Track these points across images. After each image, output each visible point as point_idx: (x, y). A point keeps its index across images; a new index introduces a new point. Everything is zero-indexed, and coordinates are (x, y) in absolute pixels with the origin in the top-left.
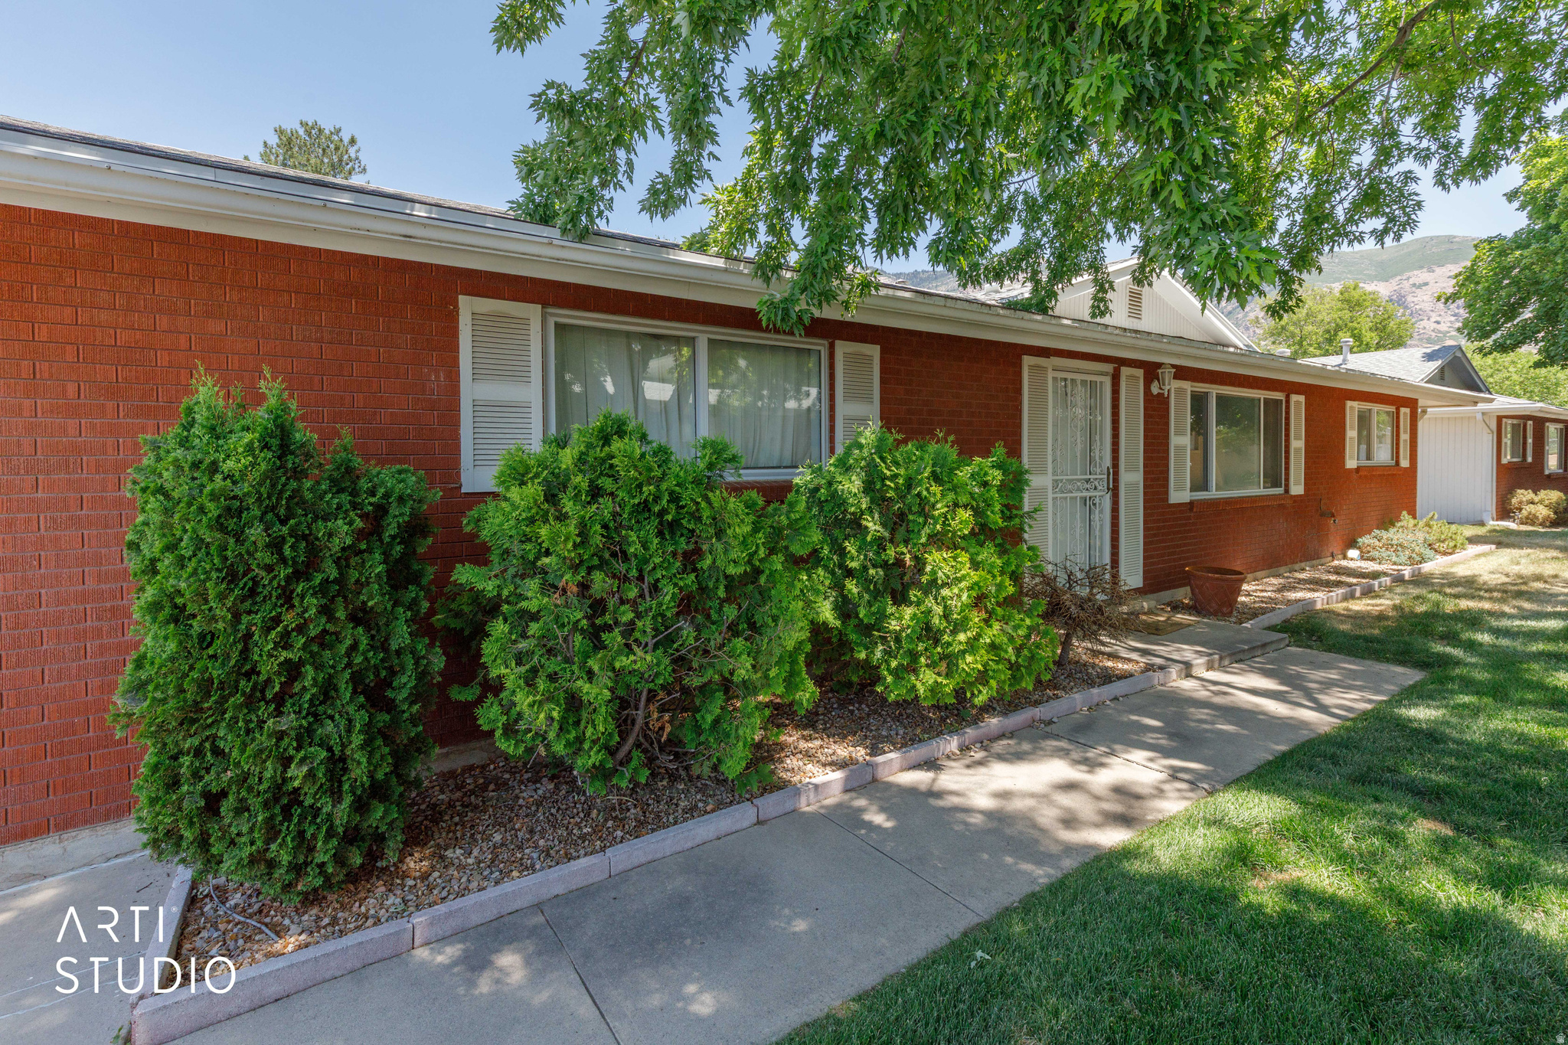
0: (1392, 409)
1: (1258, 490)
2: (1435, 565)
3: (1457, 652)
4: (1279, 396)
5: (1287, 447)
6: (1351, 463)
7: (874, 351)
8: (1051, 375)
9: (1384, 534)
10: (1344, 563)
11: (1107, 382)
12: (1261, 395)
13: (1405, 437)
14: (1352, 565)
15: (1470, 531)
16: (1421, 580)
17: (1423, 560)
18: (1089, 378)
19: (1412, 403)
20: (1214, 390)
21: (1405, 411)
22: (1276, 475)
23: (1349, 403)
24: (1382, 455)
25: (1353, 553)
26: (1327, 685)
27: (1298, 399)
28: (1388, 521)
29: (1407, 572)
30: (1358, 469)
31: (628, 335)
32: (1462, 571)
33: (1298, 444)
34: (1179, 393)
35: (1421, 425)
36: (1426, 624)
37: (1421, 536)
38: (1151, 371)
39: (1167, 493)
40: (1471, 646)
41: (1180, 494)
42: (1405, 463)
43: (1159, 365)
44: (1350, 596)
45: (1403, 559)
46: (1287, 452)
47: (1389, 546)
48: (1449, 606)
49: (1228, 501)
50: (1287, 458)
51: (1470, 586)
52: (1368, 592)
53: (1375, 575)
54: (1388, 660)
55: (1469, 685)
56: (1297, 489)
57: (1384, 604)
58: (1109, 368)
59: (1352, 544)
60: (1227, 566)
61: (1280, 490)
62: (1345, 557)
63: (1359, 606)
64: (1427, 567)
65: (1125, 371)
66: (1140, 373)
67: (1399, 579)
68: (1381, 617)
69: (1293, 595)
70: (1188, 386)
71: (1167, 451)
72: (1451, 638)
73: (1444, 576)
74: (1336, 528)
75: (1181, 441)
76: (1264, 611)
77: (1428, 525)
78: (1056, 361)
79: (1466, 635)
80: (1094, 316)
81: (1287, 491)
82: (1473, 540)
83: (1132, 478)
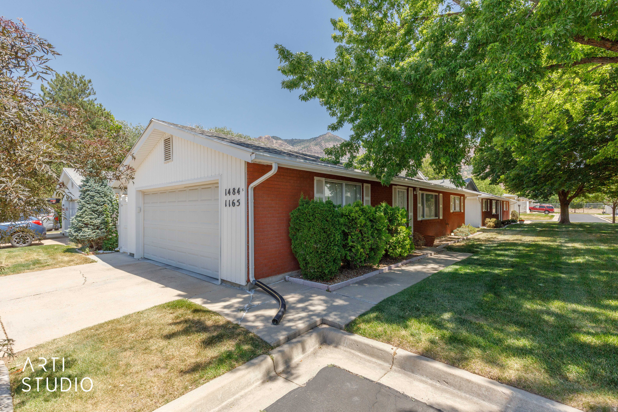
0: (459, 197)
1: (433, 218)
2: (470, 236)
3: (479, 250)
4: (437, 194)
5: (439, 207)
6: (451, 211)
7: (369, 185)
8: (397, 190)
9: (460, 229)
10: (451, 236)
11: (406, 191)
12: (434, 194)
13: (462, 204)
14: (453, 237)
15: (477, 229)
16: (468, 239)
17: (468, 235)
18: (403, 190)
19: (463, 196)
20: (425, 193)
21: (462, 197)
22: (437, 214)
23: (451, 196)
24: (458, 209)
25: (452, 234)
26: (458, 256)
27: (441, 195)
28: (459, 226)
29: (465, 238)
30: (453, 213)
31: (336, 183)
32: (476, 237)
33: (441, 206)
34: (419, 193)
35: (465, 201)
36: (473, 246)
37: (467, 229)
38: (414, 189)
39: (417, 218)
40: (481, 249)
41: (420, 219)
42: (462, 211)
43: (416, 187)
44: (455, 242)
45: (464, 235)
46: (439, 208)
47: (460, 232)
48: (476, 243)
49: (428, 220)
50: (439, 209)
51: (479, 240)
52: (458, 242)
53: (459, 239)
54: (466, 252)
55: (482, 254)
56: (441, 218)
57: (462, 243)
58: (406, 188)
59: (452, 232)
60: (429, 235)
61: (437, 218)
62: (451, 235)
63: (458, 244)
64: (469, 237)
65: (410, 189)
66: (412, 189)
67: (464, 239)
68: (463, 245)
69: (443, 243)
70: (421, 192)
71: (417, 208)
72: (477, 248)
73: (473, 238)
74: (449, 227)
75: (419, 205)
76: (439, 246)
77: (468, 227)
78: (398, 186)
79: (480, 247)
80: (406, 176)
81: (439, 218)
82: (478, 231)
83: (411, 214)
